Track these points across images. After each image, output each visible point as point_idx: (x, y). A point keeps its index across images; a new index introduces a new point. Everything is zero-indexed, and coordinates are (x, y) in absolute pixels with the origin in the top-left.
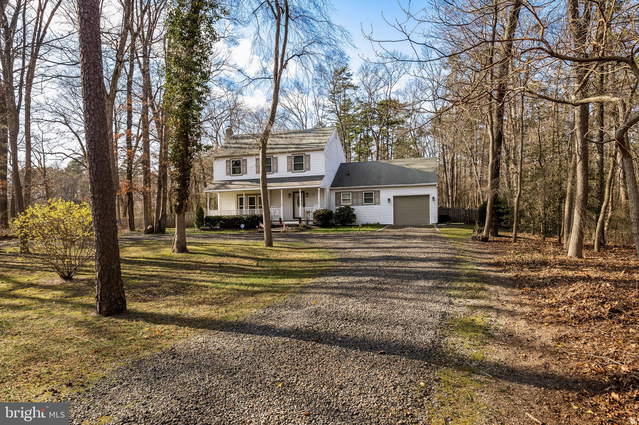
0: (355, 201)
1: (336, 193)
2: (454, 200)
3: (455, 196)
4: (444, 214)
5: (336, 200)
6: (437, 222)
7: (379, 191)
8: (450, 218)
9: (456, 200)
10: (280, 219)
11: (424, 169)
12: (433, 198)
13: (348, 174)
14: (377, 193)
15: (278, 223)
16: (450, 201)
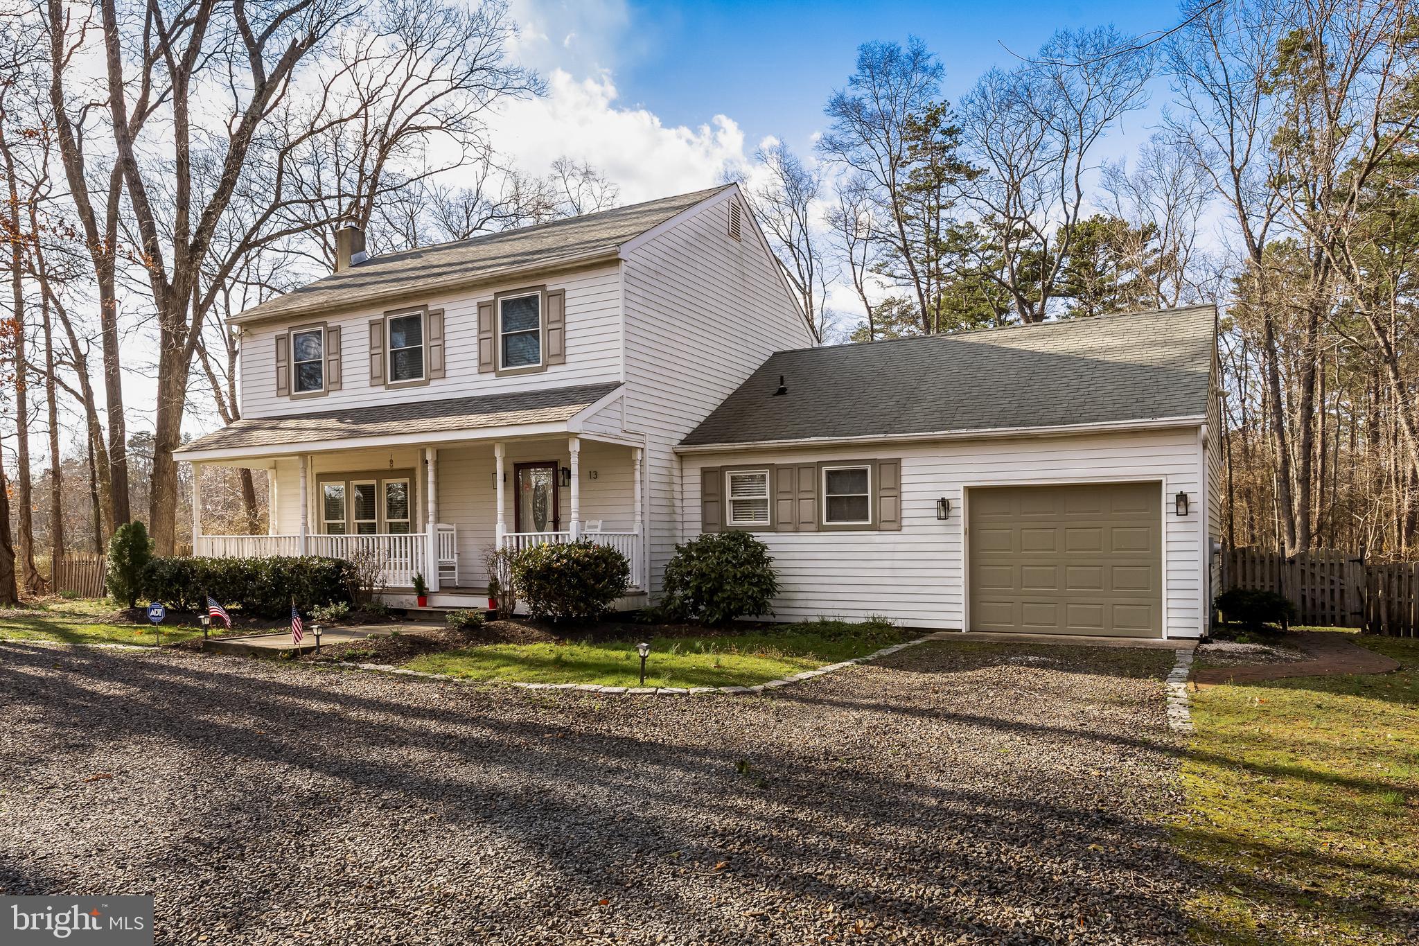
0: (785, 508)
1: (705, 472)
2: (1314, 527)
3: (1314, 519)
4: (1260, 582)
5: (705, 503)
6: (1200, 629)
7: (897, 463)
8: (1287, 604)
9: (1321, 526)
10: (419, 582)
11: (1110, 350)
12: (1182, 498)
13: (782, 392)
14: (887, 471)
15: (411, 601)
16: (1298, 533)
